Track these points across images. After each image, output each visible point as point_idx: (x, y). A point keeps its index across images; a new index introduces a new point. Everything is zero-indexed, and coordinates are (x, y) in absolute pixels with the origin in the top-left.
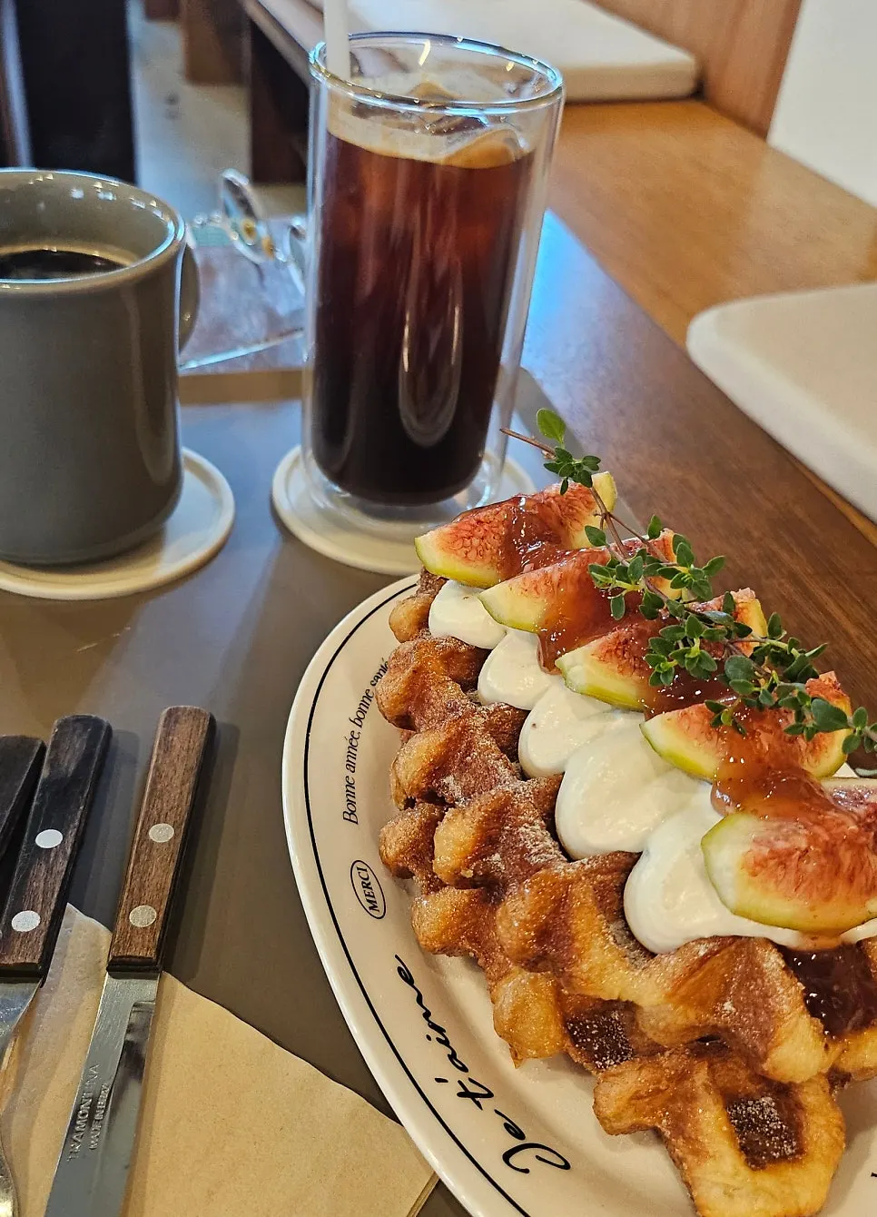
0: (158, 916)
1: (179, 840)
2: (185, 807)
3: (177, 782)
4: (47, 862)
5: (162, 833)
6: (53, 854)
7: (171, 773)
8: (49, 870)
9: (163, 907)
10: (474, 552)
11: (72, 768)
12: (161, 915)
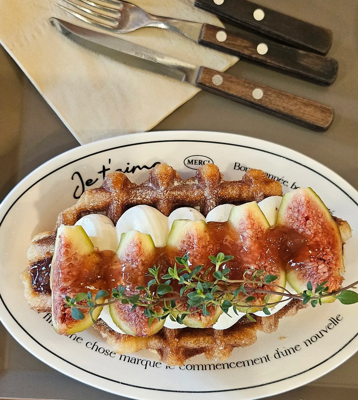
0: (216, 86)
1: (253, 101)
2: (270, 106)
3: (285, 105)
4: (250, 47)
5: (258, 94)
6: (253, 50)
7: (290, 104)
8: (246, 47)
9: (220, 89)
10: (291, 213)
11: (302, 63)
12: (216, 87)
